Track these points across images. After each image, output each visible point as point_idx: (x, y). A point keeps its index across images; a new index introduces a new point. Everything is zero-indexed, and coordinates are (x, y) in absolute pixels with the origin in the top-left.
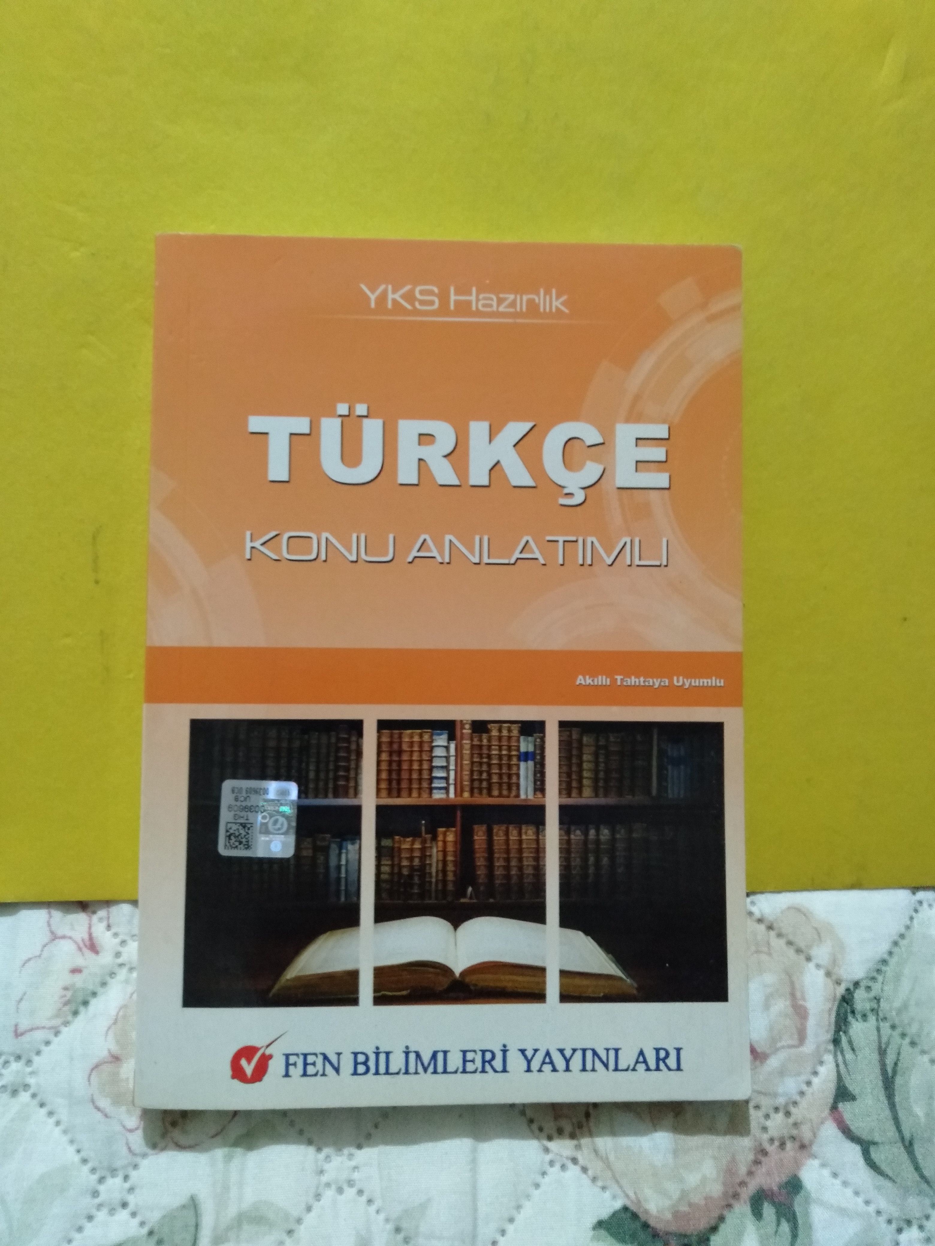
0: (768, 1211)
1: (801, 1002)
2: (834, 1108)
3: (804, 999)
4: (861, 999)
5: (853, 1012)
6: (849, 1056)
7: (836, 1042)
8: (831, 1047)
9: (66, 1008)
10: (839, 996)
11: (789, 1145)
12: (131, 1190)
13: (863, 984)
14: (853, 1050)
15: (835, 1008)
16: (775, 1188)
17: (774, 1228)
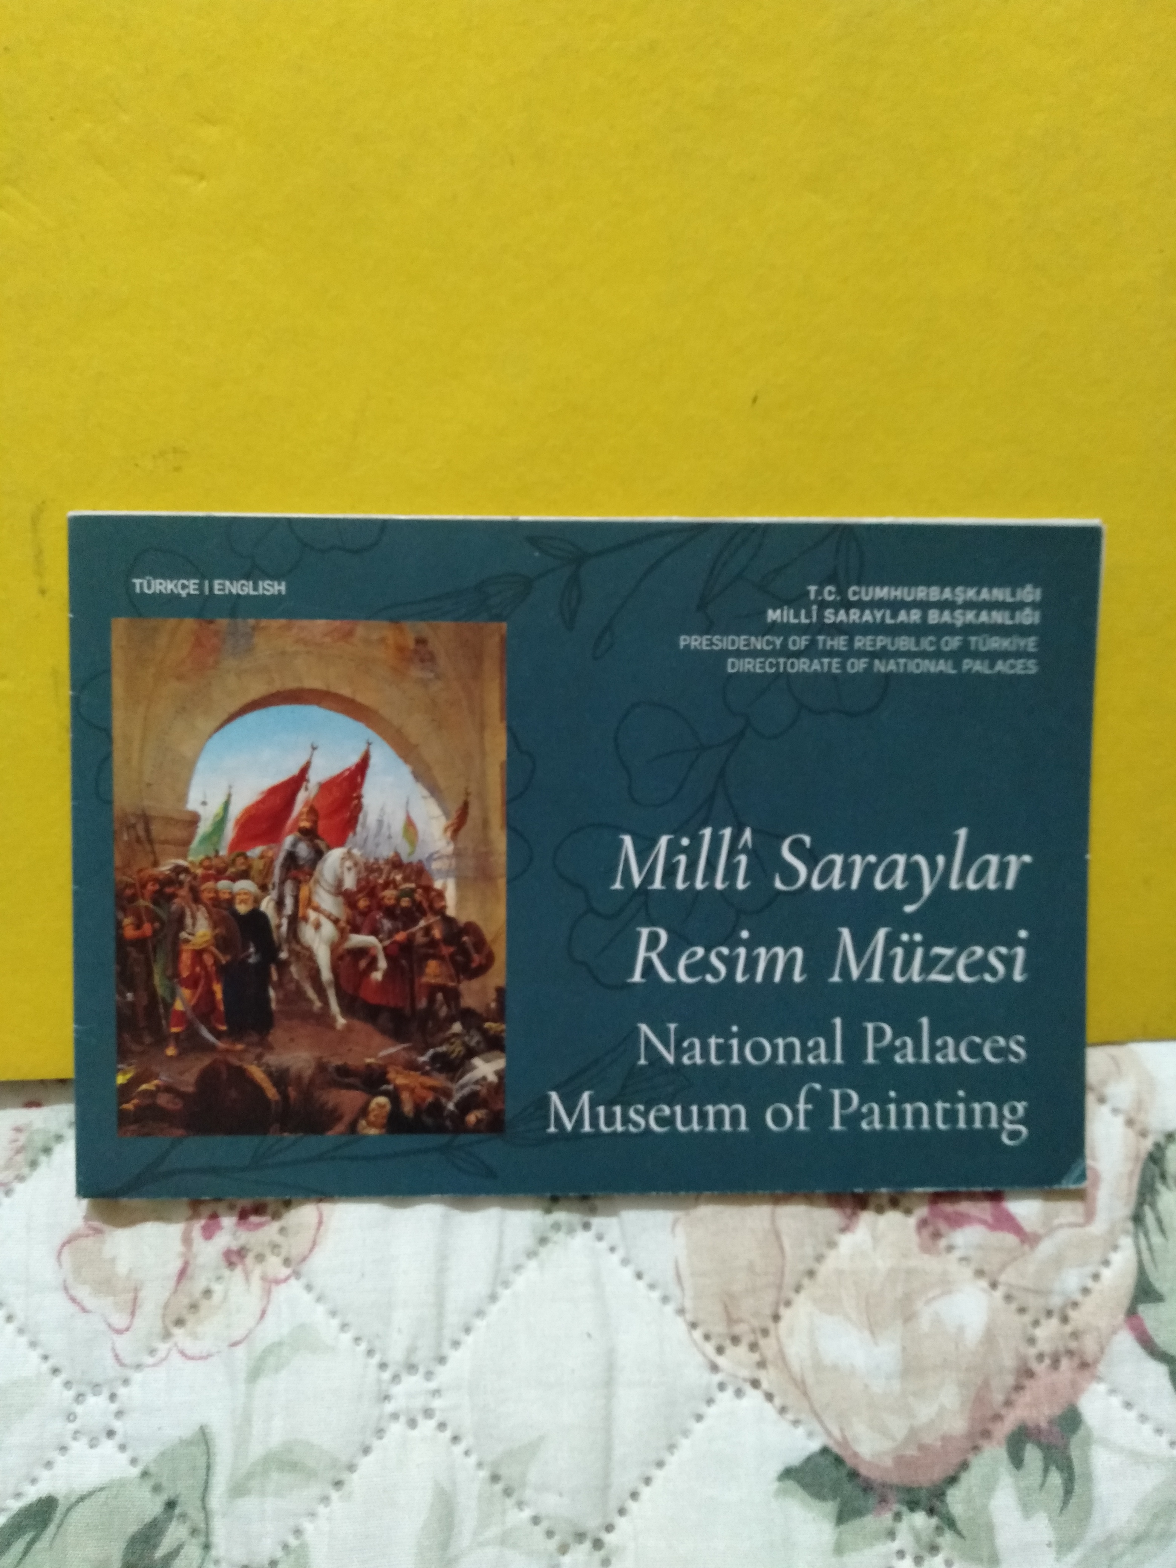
0: (1032, 1455)
2: (1132, 1313)
3: (1093, 1157)
5: (1163, 1177)
6: (1157, 1239)
7: (1137, 1219)
8: (1130, 1225)
9: (20, 1158)
10: (1144, 1154)
11: (1065, 1363)
12: (119, 1414)
14: (1162, 1231)
15: (1138, 1169)
16: (1044, 1425)
17: (1039, 1481)
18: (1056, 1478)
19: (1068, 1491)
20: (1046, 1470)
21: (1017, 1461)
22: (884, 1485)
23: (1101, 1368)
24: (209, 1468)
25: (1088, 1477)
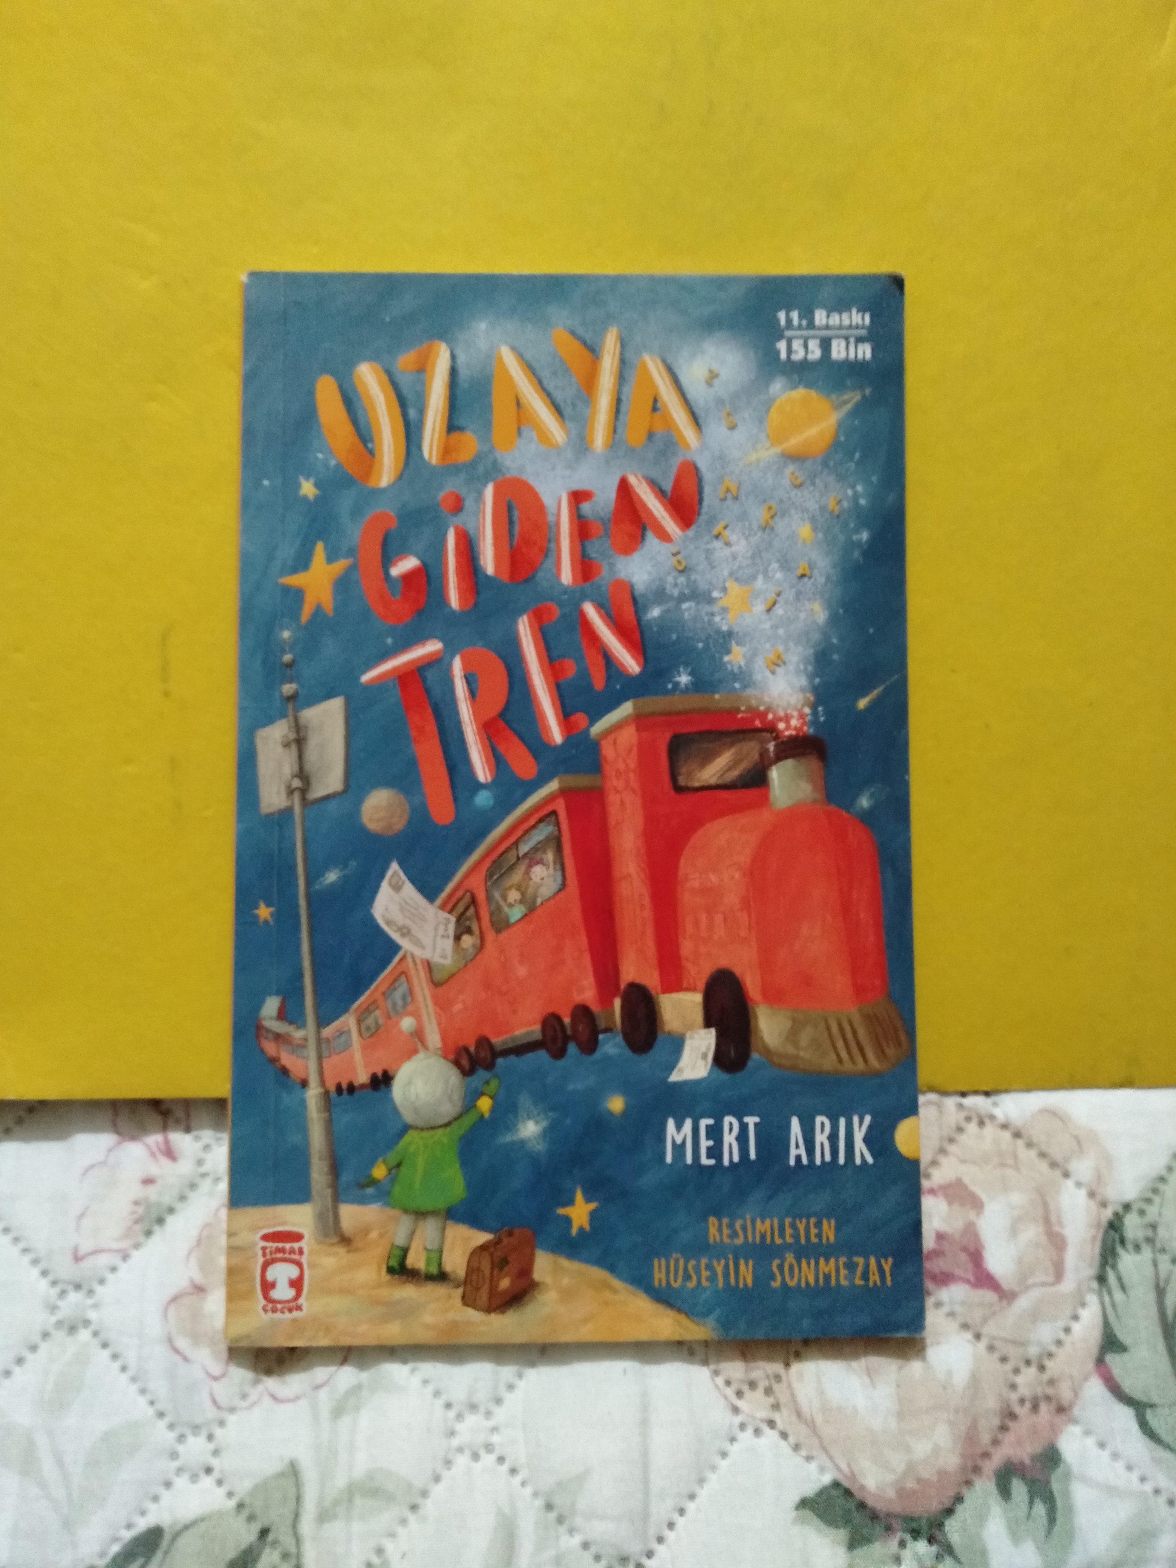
0: (1019, 1489)
1: (1057, 1229)
2: (1100, 1361)
3: (1060, 1224)
4: (1132, 1226)
5: (1123, 1241)
6: (1118, 1296)
7: (1101, 1279)
8: (1095, 1285)
9: (138, 1228)
10: (1104, 1222)
11: (1044, 1407)
12: (216, 1452)
13: (1135, 1207)
14: (1123, 1288)
15: (1100, 1235)
16: (1027, 1461)
17: (1026, 1511)
18: (1040, 1509)
19: (1052, 1519)
20: (1031, 1503)
21: (1005, 1492)
22: (889, 1515)
23: (1076, 1411)
24: (298, 1499)
25: (1070, 1510)
